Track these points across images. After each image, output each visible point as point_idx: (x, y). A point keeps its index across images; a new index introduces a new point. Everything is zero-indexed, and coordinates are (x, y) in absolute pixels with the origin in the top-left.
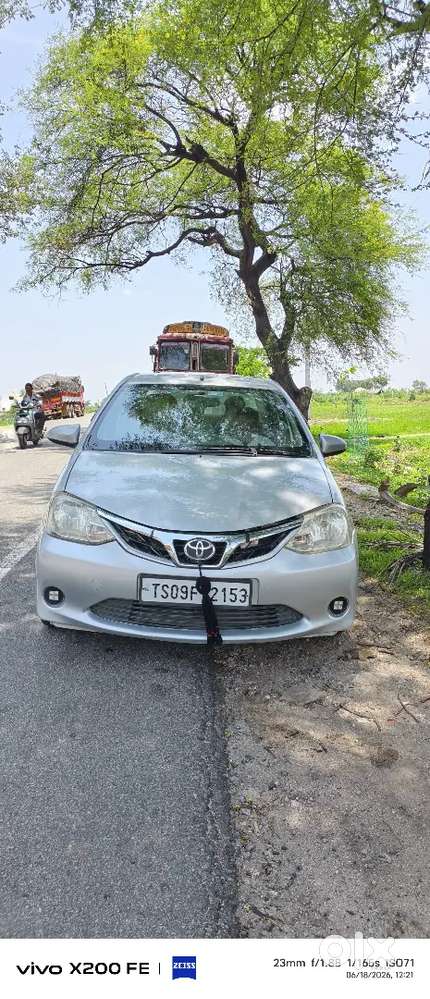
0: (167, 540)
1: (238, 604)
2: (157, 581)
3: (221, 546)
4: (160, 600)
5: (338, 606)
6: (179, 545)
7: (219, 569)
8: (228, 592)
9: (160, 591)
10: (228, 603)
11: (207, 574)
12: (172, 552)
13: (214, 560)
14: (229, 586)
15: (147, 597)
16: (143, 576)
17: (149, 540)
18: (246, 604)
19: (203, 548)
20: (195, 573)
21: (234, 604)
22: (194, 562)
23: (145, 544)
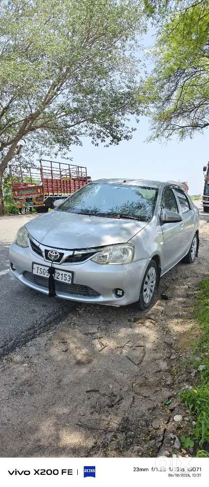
0: (43, 248)
1: (67, 282)
2: (39, 266)
3: (62, 255)
4: (39, 274)
5: (120, 293)
6: (47, 251)
7: (59, 264)
8: (63, 275)
9: (39, 271)
10: (63, 281)
11: (55, 266)
12: (44, 254)
13: (58, 260)
14: (64, 273)
15: (35, 272)
16: (33, 263)
17: (38, 248)
18: (70, 282)
19: (54, 255)
20: (50, 265)
21: (65, 281)
22: (50, 260)
23: (37, 249)
